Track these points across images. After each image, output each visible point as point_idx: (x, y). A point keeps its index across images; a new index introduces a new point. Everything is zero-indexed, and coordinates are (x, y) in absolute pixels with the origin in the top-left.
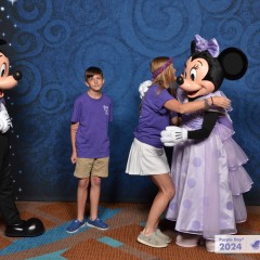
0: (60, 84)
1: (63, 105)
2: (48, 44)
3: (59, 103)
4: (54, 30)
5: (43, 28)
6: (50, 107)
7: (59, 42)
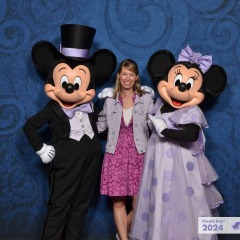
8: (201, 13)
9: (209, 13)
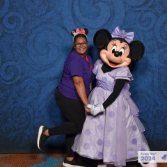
0: (16, 61)
1: (19, 77)
2: (6, 31)
3: (15, 75)
4: (11, 20)
5: (3, 18)
6: (8, 79)
7: (15, 29)
8: (132, 7)
9: (137, 7)
